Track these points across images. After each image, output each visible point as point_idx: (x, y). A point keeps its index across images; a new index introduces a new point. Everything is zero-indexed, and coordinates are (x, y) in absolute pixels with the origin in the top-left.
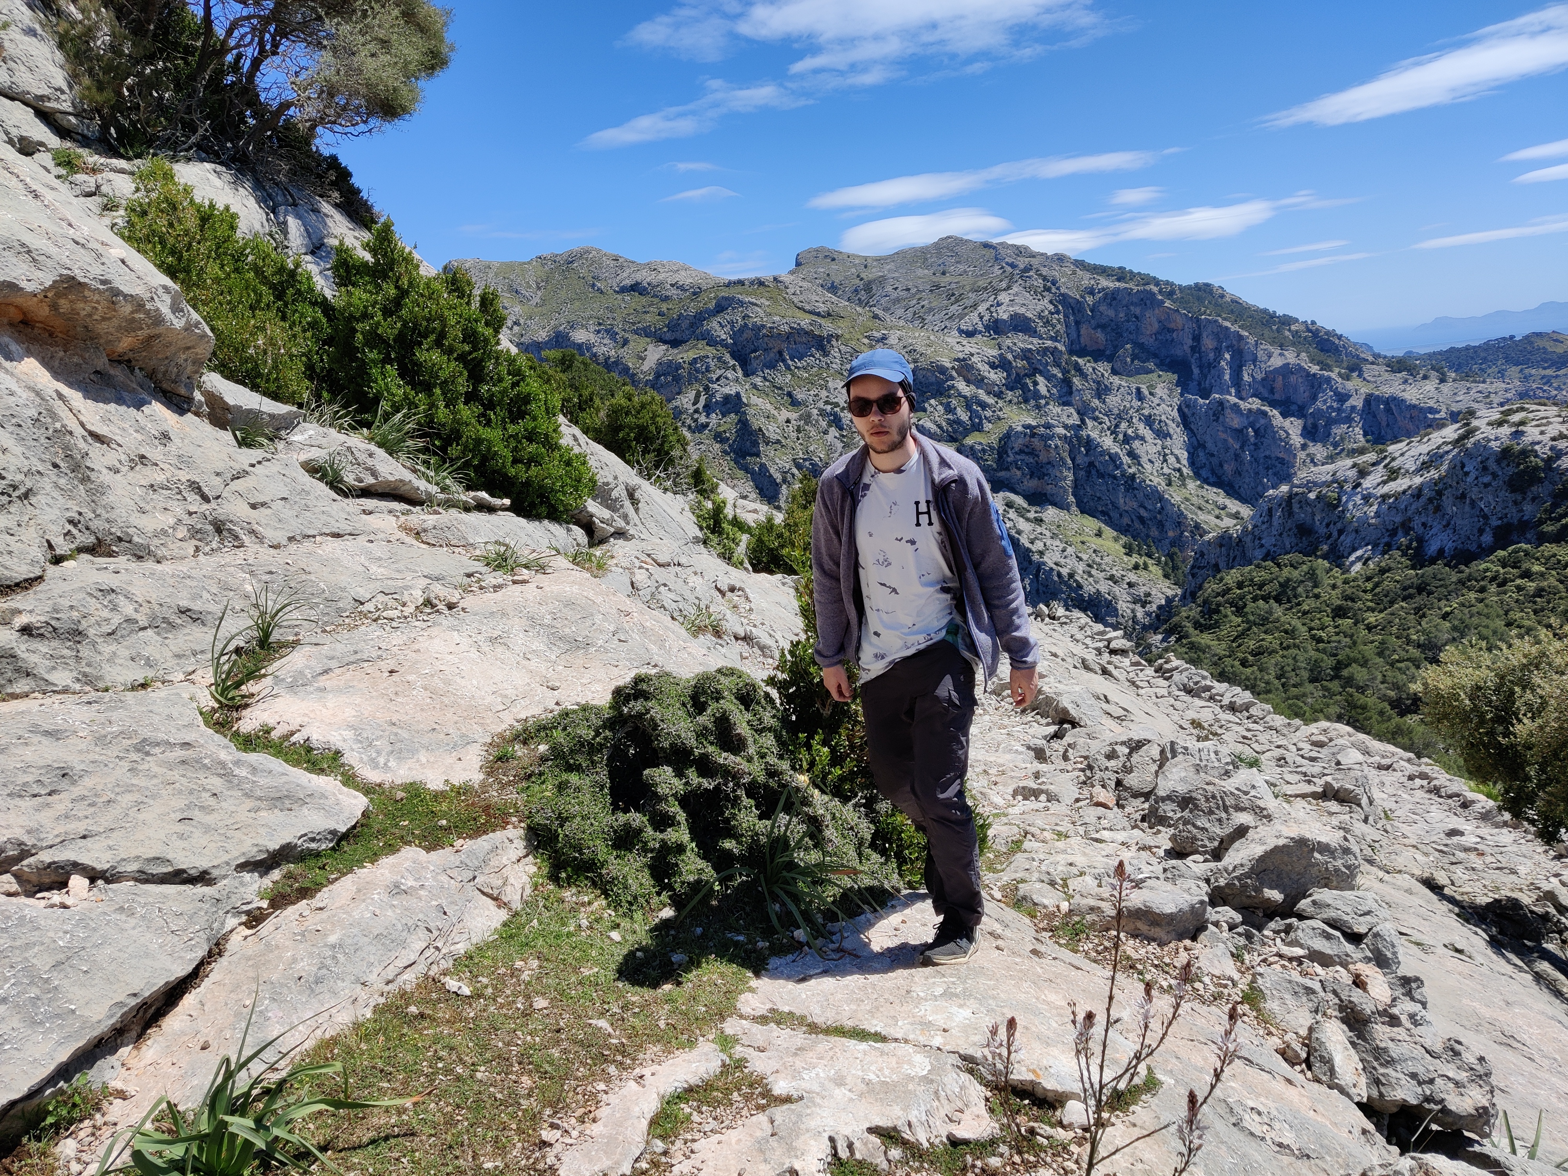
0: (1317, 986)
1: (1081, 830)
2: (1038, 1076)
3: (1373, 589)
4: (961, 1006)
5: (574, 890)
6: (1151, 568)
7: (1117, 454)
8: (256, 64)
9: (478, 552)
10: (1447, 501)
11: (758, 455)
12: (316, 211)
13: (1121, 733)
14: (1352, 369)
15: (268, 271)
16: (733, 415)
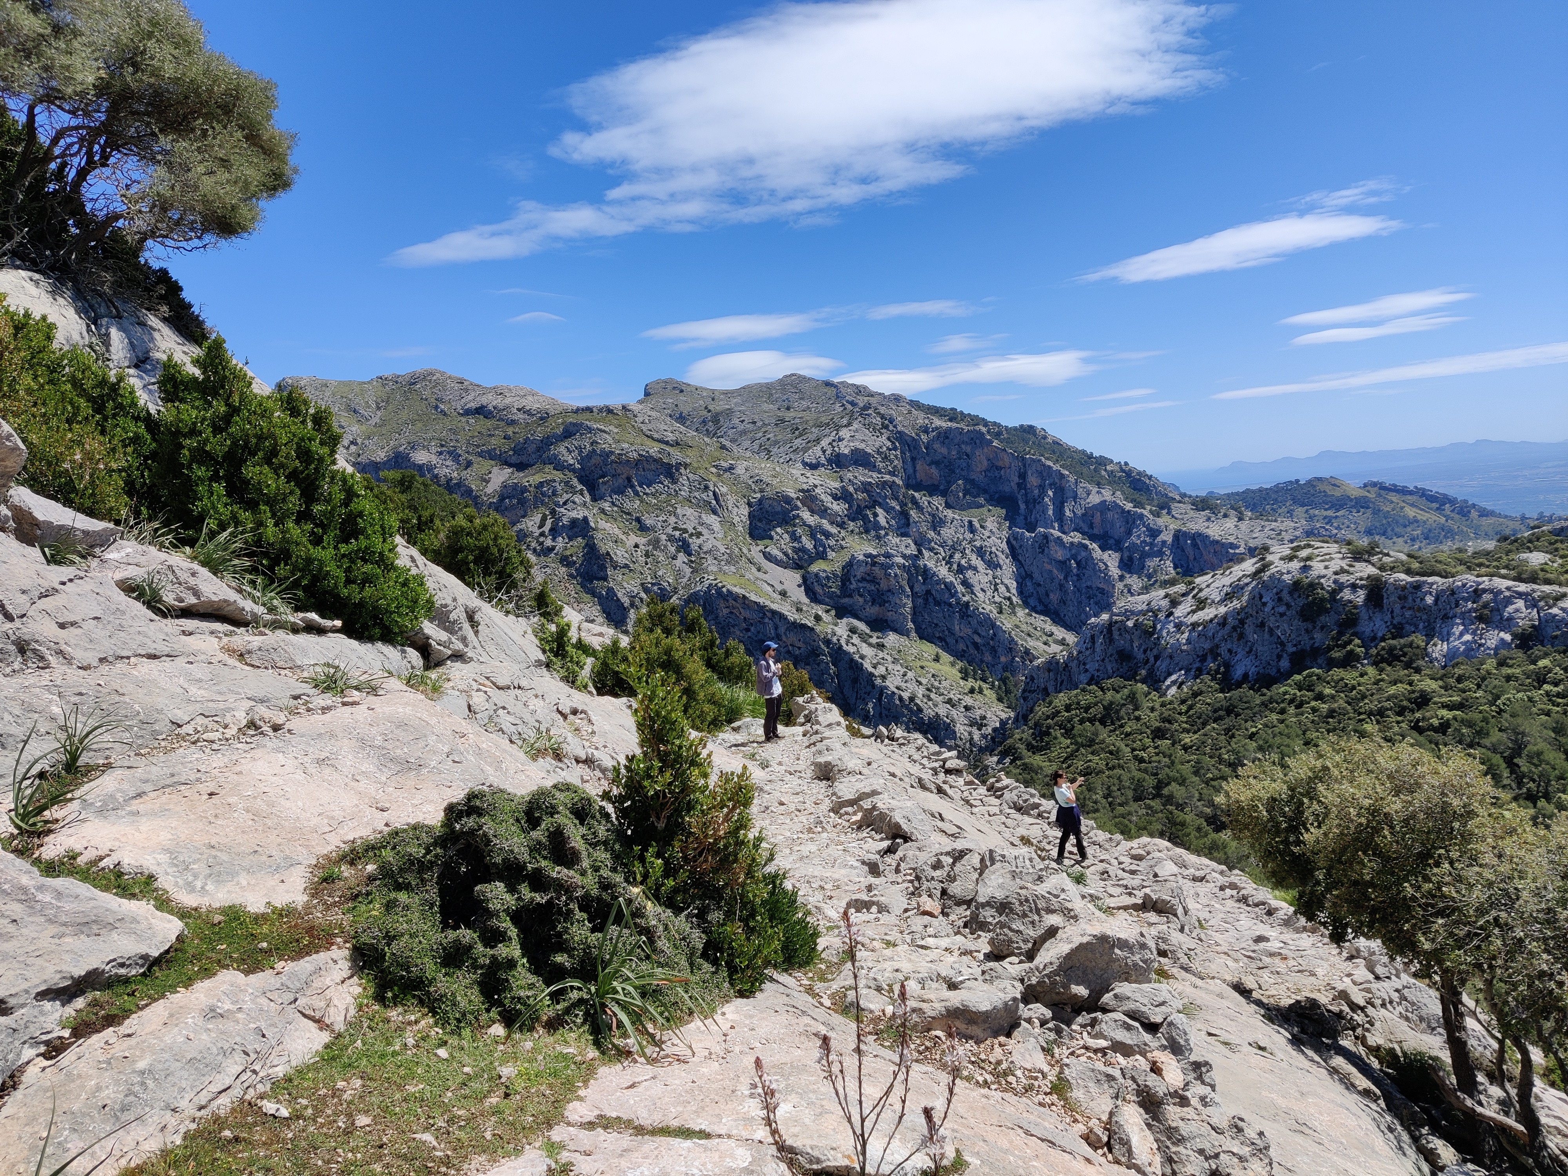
0: (1117, 1073)
1: (908, 939)
2: (853, 1161)
3: (1187, 712)
5: (400, 1009)
6: (985, 692)
7: (951, 582)
8: (82, 174)
9: (305, 674)
10: (1249, 628)
11: (605, 579)
12: (143, 324)
13: (948, 845)
14: (1162, 508)
15: (88, 384)
16: (579, 539)
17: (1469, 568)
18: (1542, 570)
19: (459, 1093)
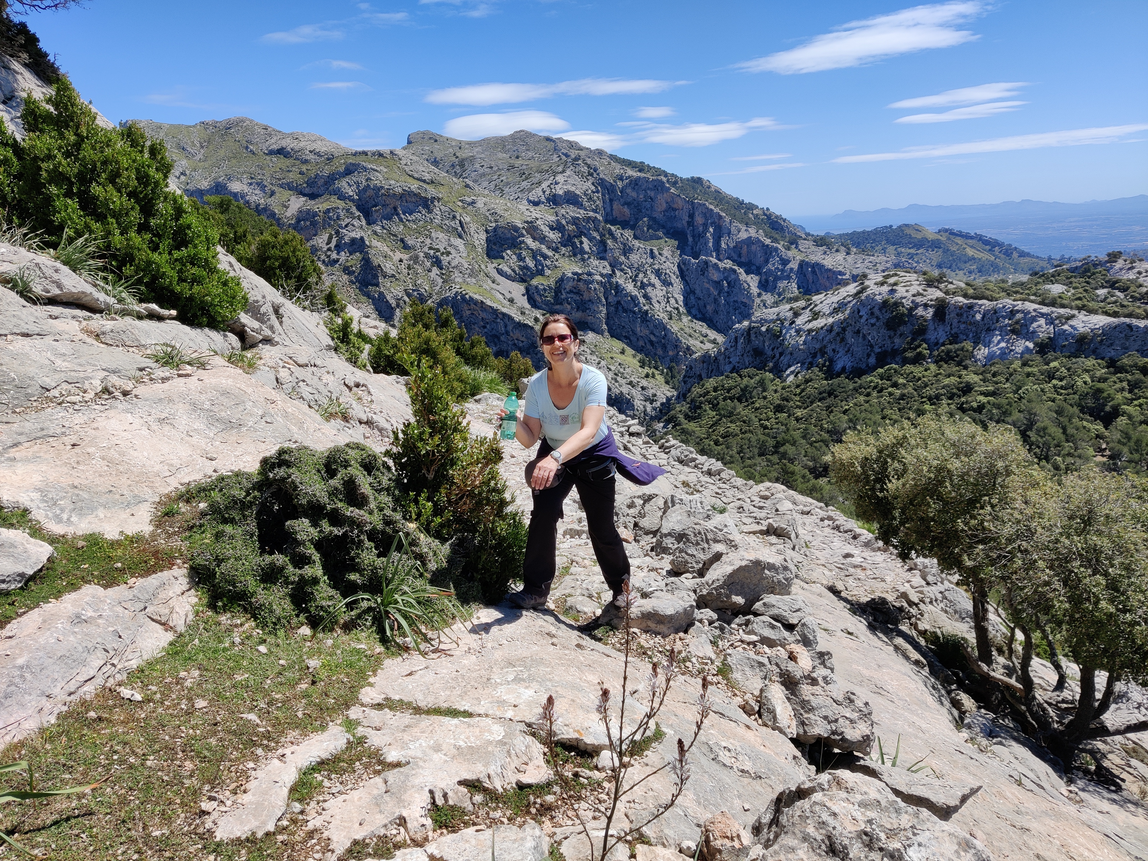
0: (766, 661)
2: (581, 734)
3: (800, 394)
4: (526, 688)
5: (229, 615)
6: (657, 377)
7: (636, 296)
9: (149, 352)
10: (849, 334)
11: (377, 285)
12: (7, 68)
14: (792, 244)
16: (358, 254)
17: (1008, 294)
18: (1060, 297)
19: (276, 681)
